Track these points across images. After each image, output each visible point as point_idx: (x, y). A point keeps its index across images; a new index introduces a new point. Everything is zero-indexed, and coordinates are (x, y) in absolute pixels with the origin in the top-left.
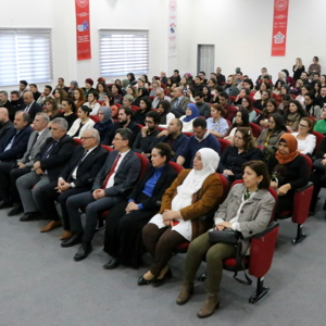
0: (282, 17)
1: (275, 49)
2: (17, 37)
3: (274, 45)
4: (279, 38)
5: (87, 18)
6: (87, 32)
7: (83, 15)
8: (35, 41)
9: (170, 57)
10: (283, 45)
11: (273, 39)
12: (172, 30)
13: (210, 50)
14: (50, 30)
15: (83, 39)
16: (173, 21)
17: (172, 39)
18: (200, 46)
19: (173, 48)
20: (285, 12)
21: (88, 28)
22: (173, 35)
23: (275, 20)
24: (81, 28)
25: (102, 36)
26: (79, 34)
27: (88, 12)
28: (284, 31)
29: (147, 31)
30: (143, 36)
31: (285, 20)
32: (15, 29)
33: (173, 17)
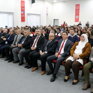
0: (78, 11)
1: (76, 20)
2: (4, 14)
3: (76, 19)
4: (77, 17)
5: (24, 10)
6: (24, 14)
7: (23, 9)
8: (9, 16)
9: (46, 22)
10: (78, 19)
11: (75, 17)
12: (47, 15)
13: (57, 21)
14: (13, 13)
15: (23, 16)
16: (47, 12)
17: (47, 17)
18: (54, 20)
19: (47, 20)
20: (79, 10)
21: (24, 13)
22: (47, 16)
23: (76, 12)
24: (22, 13)
25: (28, 15)
26: (22, 14)
27: (24, 8)
28: (78, 15)
29: (40, 15)
30: (39, 16)
31: (79, 12)
32: (4, 12)
33: (47, 11)
